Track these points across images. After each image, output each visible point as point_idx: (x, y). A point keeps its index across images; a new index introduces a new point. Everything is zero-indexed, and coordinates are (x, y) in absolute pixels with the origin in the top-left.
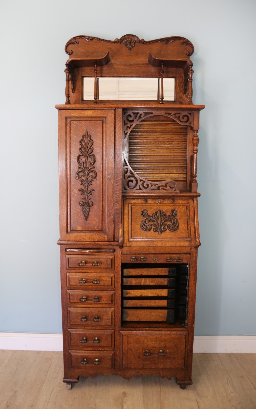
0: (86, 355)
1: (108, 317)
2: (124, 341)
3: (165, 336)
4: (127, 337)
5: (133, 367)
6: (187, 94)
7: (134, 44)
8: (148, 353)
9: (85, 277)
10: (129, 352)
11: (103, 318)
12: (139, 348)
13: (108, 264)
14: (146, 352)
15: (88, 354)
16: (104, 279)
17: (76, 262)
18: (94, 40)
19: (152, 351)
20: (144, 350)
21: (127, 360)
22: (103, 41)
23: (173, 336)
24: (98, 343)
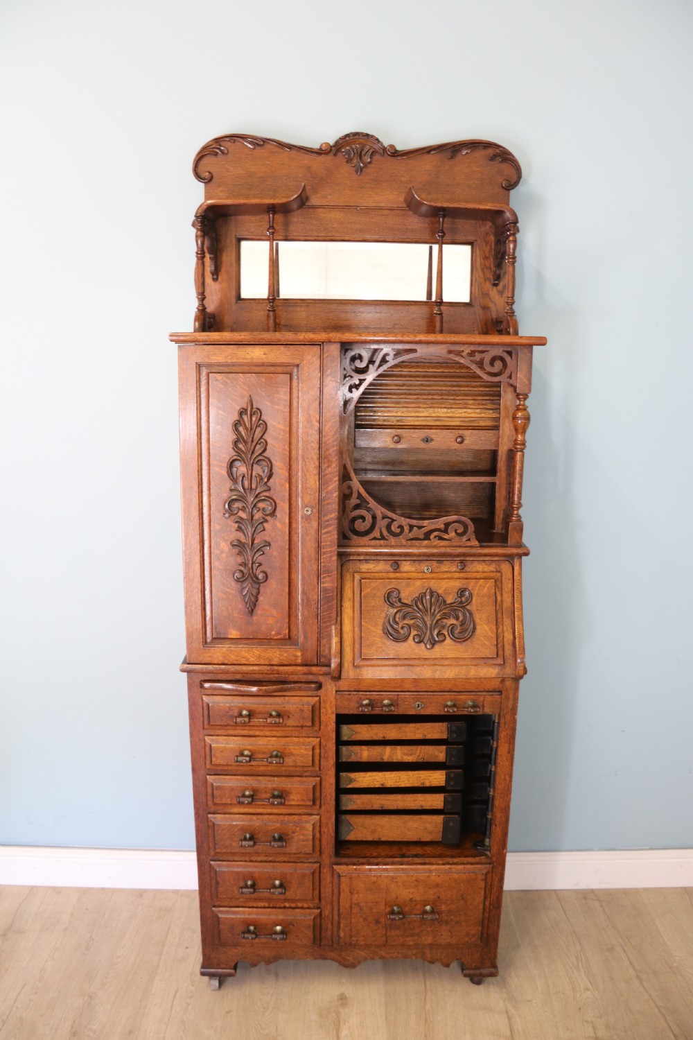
0: (253, 918)
1: (303, 835)
2: (341, 887)
3: (439, 876)
4: (350, 878)
5: (363, 943)
6: (500, 287)
7: (371, 158)
8: (399, 913)
9: (249, 747)
10: (353, 911)
11: (293, 838)
12: (377, 902)
13: (304, 718)
14: (392, 912)
15: (258, 917)
16: (294, 752)
17: (228, 712)
18: (267, 146)
19: (406, 909)
20: (389, 907)
21: (349, 928)
22: (290, 148)
23: (455, 876)
24: (282, 893)
